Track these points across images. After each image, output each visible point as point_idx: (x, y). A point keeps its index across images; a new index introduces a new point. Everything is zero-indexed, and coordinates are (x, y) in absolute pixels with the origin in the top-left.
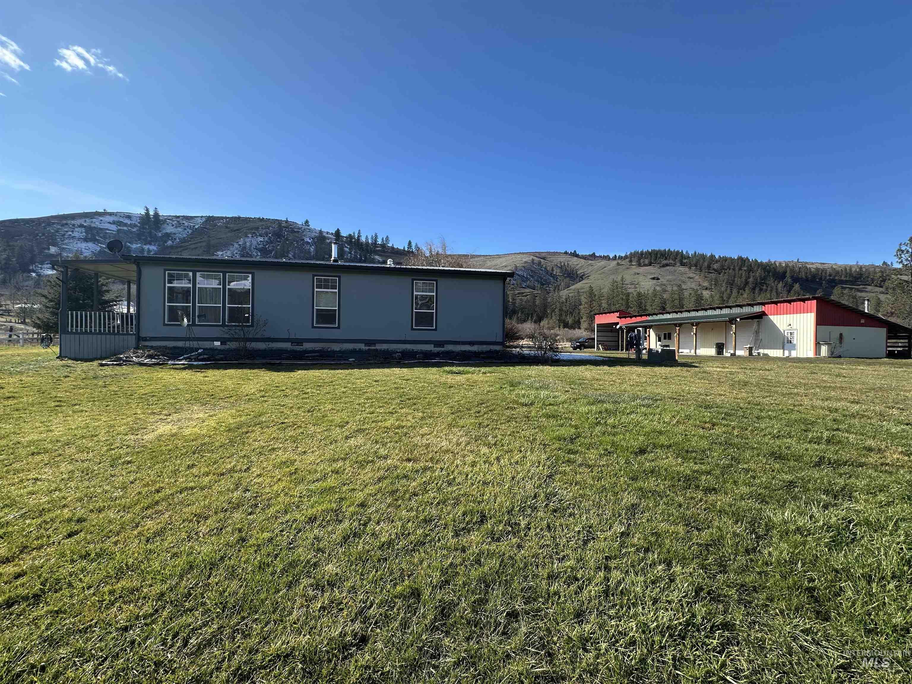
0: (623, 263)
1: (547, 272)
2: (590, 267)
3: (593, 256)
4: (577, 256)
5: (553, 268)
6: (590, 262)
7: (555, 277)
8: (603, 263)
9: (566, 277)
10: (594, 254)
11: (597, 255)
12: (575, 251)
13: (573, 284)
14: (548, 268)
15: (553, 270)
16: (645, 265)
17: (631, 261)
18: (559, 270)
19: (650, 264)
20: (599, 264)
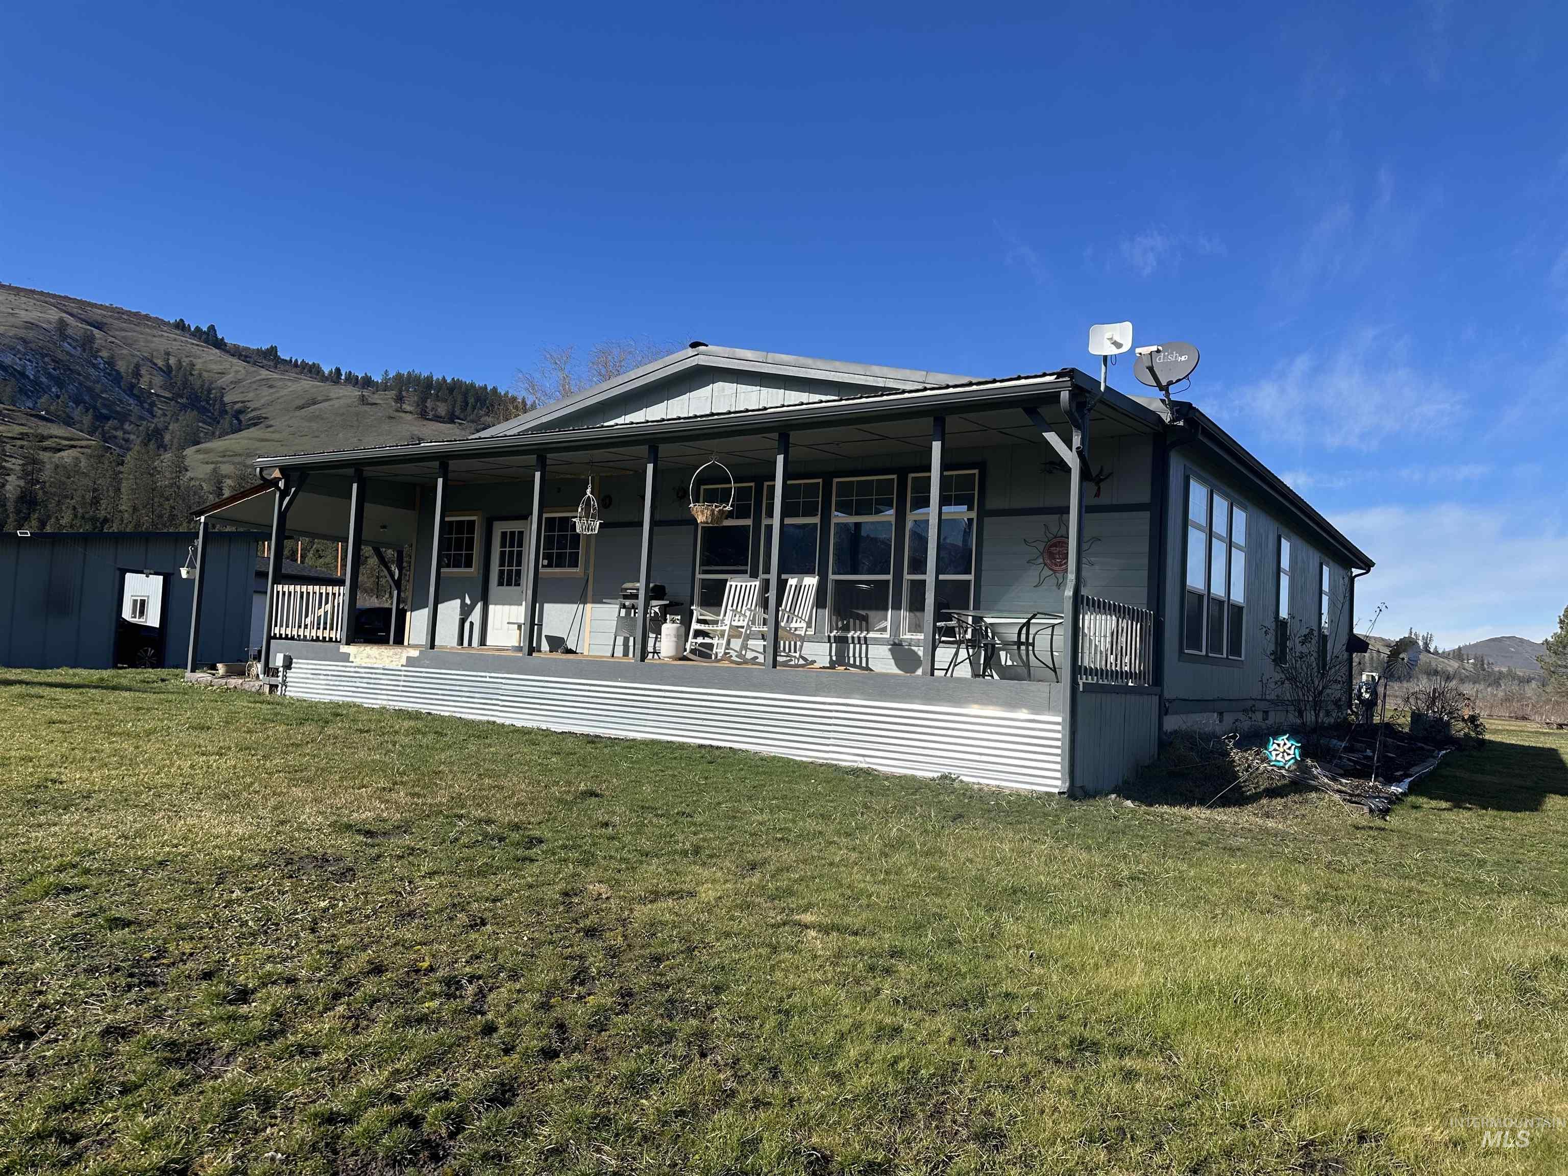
0: (376, 398)
1: (117, 378)
2: (265, 391)
3: (270, 357)
4: (220, 344)
5: (137, 367)
6: (264, 373)
7: (142, 397)
8: (307, 384)
9: (184, 407)
10: (273, 351)
11: (283, 355)
12: (212, 328)
13: (212, 436)
14: (121, 366)
15: (137, 374)
16: (438, 419)
17: (400, 399)
18: (158, 380)
19: (451, 419)
20: (294, 387)
